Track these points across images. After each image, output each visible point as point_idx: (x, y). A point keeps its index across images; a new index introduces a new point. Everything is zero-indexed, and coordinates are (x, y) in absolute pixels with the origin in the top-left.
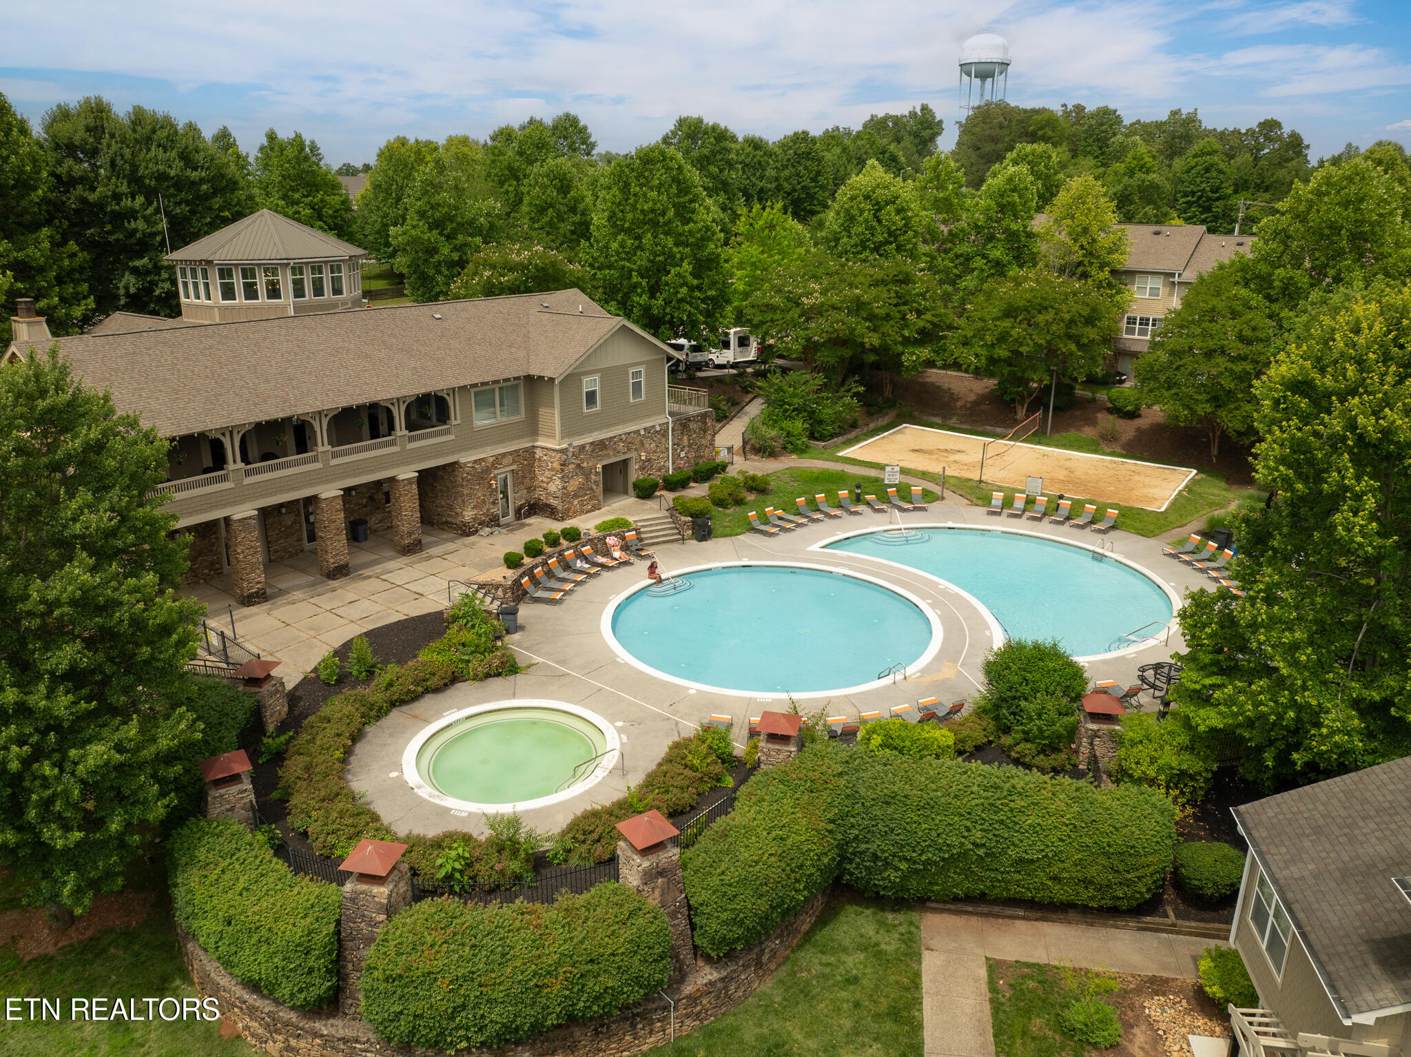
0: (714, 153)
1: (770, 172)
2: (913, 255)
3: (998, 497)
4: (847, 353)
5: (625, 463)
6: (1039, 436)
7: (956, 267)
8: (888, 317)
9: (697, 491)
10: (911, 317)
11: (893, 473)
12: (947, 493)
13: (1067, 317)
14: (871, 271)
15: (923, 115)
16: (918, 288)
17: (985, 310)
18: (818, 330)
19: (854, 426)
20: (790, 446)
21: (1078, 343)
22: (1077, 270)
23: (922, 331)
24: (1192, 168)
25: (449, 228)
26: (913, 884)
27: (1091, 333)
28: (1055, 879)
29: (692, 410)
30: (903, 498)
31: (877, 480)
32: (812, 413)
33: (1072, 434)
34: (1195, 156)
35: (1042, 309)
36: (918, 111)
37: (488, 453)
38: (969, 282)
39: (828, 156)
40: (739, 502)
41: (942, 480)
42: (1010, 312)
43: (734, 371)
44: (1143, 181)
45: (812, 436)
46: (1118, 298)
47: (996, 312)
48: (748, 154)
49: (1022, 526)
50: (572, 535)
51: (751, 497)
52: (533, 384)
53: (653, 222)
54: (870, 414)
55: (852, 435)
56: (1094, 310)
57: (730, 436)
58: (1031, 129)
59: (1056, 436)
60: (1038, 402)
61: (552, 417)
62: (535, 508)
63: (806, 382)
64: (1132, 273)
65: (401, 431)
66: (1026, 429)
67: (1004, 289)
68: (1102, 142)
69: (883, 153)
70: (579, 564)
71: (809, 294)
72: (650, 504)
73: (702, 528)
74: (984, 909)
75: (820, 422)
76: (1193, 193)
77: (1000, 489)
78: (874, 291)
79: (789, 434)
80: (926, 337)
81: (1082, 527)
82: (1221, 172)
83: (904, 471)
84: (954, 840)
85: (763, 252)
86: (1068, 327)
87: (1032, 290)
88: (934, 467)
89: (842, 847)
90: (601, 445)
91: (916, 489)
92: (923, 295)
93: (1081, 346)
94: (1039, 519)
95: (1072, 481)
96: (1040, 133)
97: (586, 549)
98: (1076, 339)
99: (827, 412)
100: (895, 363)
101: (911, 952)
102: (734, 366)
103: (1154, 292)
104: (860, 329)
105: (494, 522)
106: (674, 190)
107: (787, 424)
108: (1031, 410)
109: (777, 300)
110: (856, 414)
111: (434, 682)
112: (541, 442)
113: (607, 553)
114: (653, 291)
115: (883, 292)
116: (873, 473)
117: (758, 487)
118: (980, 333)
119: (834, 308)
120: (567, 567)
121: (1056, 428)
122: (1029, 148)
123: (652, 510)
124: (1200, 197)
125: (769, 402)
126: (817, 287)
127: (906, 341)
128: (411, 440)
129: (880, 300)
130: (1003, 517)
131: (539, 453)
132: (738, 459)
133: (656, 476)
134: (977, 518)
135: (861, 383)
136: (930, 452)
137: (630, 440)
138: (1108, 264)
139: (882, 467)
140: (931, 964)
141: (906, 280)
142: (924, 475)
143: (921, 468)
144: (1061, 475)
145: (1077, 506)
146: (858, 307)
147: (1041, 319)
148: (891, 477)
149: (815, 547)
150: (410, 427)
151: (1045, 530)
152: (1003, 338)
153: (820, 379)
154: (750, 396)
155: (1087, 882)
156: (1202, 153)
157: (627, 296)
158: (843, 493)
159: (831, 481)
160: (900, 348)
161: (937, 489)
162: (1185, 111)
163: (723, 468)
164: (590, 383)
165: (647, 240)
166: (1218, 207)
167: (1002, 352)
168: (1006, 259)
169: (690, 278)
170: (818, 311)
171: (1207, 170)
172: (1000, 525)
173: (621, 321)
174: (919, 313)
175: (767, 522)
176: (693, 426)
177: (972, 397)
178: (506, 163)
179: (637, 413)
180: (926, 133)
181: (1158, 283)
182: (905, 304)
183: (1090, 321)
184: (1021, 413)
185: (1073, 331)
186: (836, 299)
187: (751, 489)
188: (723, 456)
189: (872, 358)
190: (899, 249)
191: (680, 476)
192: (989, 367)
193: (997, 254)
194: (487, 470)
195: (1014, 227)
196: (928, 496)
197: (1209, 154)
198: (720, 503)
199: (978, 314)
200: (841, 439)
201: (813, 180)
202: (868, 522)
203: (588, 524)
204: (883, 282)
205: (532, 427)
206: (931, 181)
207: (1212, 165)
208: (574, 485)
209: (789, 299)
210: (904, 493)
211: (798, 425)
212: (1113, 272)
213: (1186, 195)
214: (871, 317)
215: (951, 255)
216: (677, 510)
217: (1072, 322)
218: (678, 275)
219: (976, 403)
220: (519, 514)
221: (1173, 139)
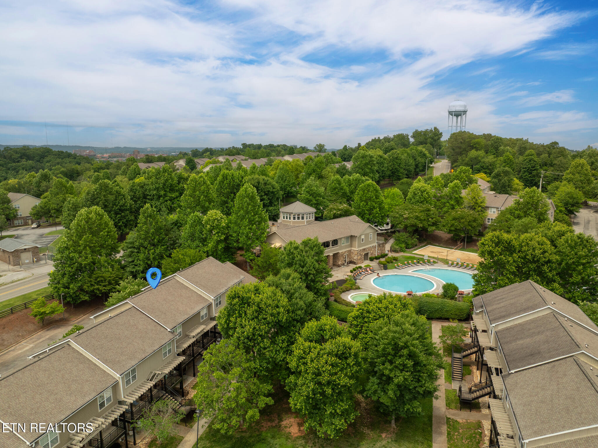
0: (370, 161)
1: (386, 165)
2: (431, 204)
3: (450, 262)
4: (415, 228)
5: (368, 253)
6: (463, 249)
7: (442, 205)
8: (424, 220)
9: (383, 260)
10: (430, 219)
11: (426, 257)
12: (439, 262)
13: (468, 220)
14: (420, 208)
15: (435, 131)
16: (432, 212)
17: (448, 218)
18: (408, 222)
19: (416, 245)
20: (401, 251)
21: (471, 227)
22: (473, 208)
23: (433, 223)
24: (525, 160)
25: (315, 195)
26: (430, 315)
27: (475, 224)
28: (451, 314)
29: (381, 242)
30: (428, 263)
31: (422, 258)
32: (406, 243)
33: (471, 248)
34: (526, 156)
35: (462, 218)
36: (433, 129)
37: (344, 251)
38: (445, 209)
39: (403, 157)
40: (392, 262)
41: (438, 259)
42: (454, 219)
43: (385, 231)
44: (504, 170)
45: (406, 248)
46: (484, 214)
47: (451, 219)
48: (378, 160)
49: (455, 269)
50: (360, 267)
51: (394, 261)
52: (352, 237)
53: (370, 199)
54: (420, 243)
55: (416, 248)
56: (475, 219)
57: (388, 247)
58: (471, 145)
59: (468, 249)
60: (463, 240)
61: (356, 243)
62: (351, 262)
63: (404, 235)
64: (488, 207)
65: (331, 246)
66: (459, 247)
67: (453, 213)
68: (497, 149)
69: (421, 153)
70: (363, 273)
71: (405, 214)
72: (373, 262)
73: (385, 268)
74: (441, 320)
75: (408, 245)
76: (526, 168)
77: (451, 261)
78: (421, 214)
79: (401, 247)
80: (434, 224)
81: (469, 269)
82: (535, 161)
83: (429, 257)
84: (436, 307)
85: (391, 201)
86: (469, 223)
87: (460, 214)
88: (436, 256)
89: (420, 308)
90: (364, 249)
91: (432, 260)
92: (433, 214)
93: (472, 227)
94: (459, 267)
95: (469, 260)
96: (474, 146)
97: (363, 270)
98: (471, 226)
99: (410, 242)
100: (426, 230)
101: (430, 324)
102: (386, 230)
103: (494, 212)
104: (417, 223)
105: (344, 265)
106: (375, 192)
107: (400, 245)
108: (461, 242)
109: (397, 215)
110: (417, 243)
111: (348, 289)
112: (353, 249)
113: (367, 271)
114: (370, 214)
115: (423, 214)
116: (421, 257)
117: (396, 259)
118: (447, 224)
119: (411, 218)
120: (360, 273)
121: (467, 247)
122: (464, 168)
123: (374, 263)
124: (528, 169)
125: (396, 240)
126: (407, 212)
127: (429, 225)
128: (332, 248)
129: (422, 216)
130: (451, 267)
131: (352, 251)
132: (390, 253)
133: (374, 256)
134: (445, 267)
135: (418, 235)
136: (435, 252)
137: (369, 249)
138: (480, 206)
139: (424, 256)
140: (433, 326)
141: (429, 210)
142: (433, 258)
143: (433, 256)
144: (467, 258)
145: (468, 265)
146: (417, 218)
147: (462, 221)
148: (426, 258)
149: (410, 272)
150: (333, 245)
151: (460, 270)
152: (452, 225)
153: (408, 235)
154: (390, 238)
155: (456, 315)
156: (529, 155)
157: (363, 215)
158: (415, 261)
159: (412, 258)
160: (427, 227)
161: (436, 261)
162: (524, 139)
163: (386, 255)
164: (363, 237)
165: (369, 203)
166: (534, 173)
167: (453, 229)
168: (454, 204)
169: (378, 212)
170: (407, 219)
171: (530, 161)
172: (450, 268)
173: (369, 224)
174: (432, 218)
175: (399, 267)
176: (381, 245)
177: (446, 239)
178: (312, 168)
179: (371, 243)
180: (436, 138)
181: (495, 210)
182: (429, 216)
183: (474, 221)
184: (459, 243)
185: (470, 224)
186: (412, 216)
187: (394, 260)
188: (387, 252)
189: (421, 229)
190: (427, 202)
191: (378, 257)
192: (450, 231)
193: (452, 202)
194: (343, 254)
195: (456, 196)
196: (434, 262)
197: (531, 155)
198: (388, 262)
199: (447, 219)
200: (413, 249)
201: (399, 166)
202: (421, 267)
203: (363, 265)
204: (423, 211)
205: (351, 246)
206: (435, 183)
207: (532, 159)
208: (359, 257)
209: (400, 215)
210: (429, 261)
211: (403, 245)
212: (482, 208)
213: (524, 169)
214: (420, 220)
215: (440, 202)
216: (380, 263)
217: (470, 221)
218: (376, 211)
219: (447, 240)
220: (348, 264)
221: (521, 148)
